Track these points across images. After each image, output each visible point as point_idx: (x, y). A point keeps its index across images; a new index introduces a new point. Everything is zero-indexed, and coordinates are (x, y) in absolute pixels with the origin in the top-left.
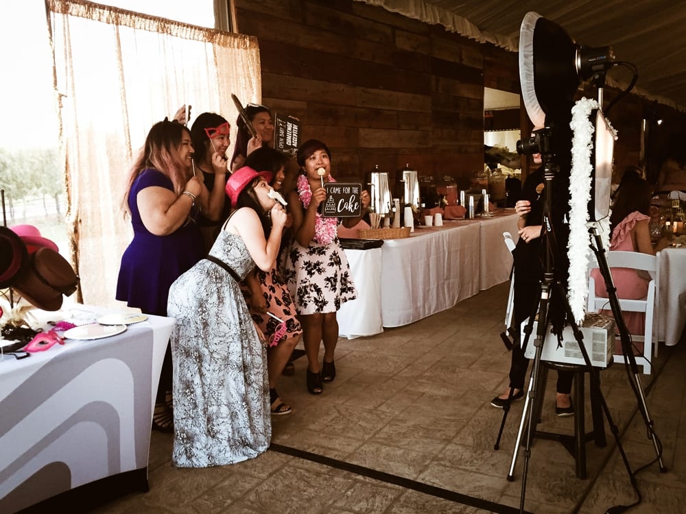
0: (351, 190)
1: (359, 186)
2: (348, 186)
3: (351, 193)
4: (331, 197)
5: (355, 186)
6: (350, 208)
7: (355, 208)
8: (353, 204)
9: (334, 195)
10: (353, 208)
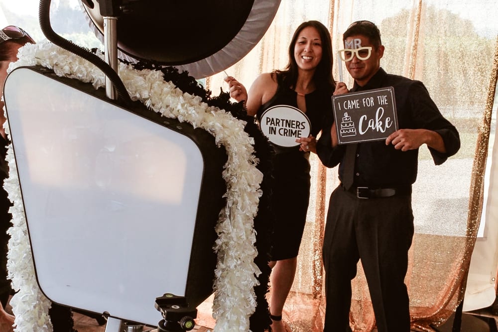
0: (376, 101)
1: (388, 93)
2: (369, 96)
3: (377, 105)
4: (346, 115)
5: (382, 94)
6: (378, 126)
7: (387, 126)
8: (383, 120)
9: (350, 112)
10: (383, 126)
